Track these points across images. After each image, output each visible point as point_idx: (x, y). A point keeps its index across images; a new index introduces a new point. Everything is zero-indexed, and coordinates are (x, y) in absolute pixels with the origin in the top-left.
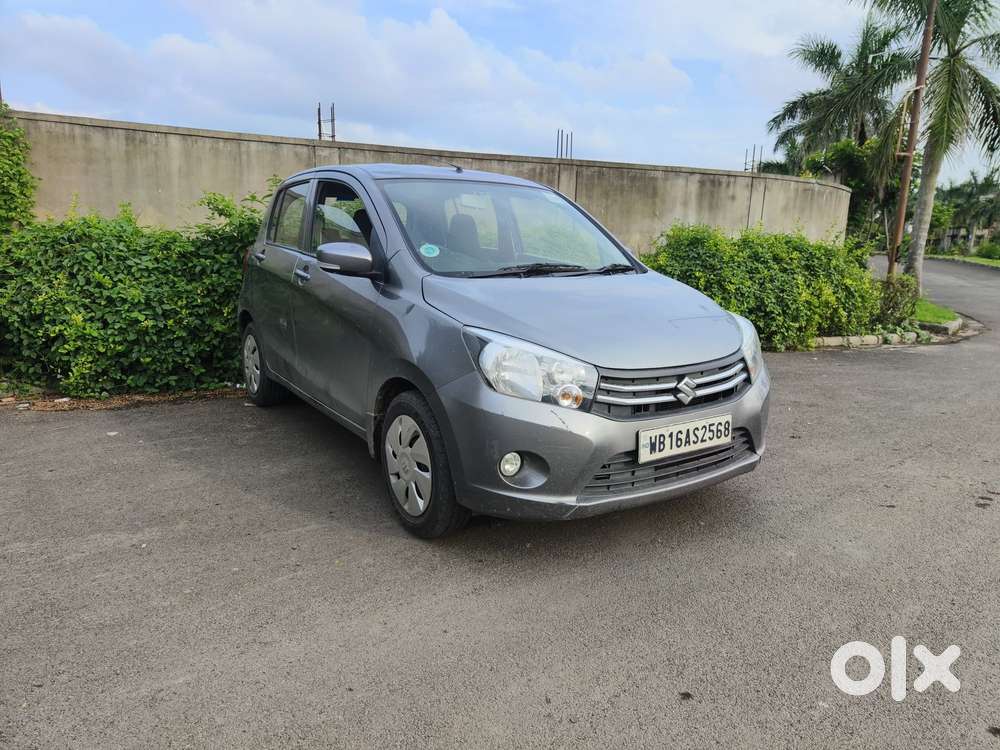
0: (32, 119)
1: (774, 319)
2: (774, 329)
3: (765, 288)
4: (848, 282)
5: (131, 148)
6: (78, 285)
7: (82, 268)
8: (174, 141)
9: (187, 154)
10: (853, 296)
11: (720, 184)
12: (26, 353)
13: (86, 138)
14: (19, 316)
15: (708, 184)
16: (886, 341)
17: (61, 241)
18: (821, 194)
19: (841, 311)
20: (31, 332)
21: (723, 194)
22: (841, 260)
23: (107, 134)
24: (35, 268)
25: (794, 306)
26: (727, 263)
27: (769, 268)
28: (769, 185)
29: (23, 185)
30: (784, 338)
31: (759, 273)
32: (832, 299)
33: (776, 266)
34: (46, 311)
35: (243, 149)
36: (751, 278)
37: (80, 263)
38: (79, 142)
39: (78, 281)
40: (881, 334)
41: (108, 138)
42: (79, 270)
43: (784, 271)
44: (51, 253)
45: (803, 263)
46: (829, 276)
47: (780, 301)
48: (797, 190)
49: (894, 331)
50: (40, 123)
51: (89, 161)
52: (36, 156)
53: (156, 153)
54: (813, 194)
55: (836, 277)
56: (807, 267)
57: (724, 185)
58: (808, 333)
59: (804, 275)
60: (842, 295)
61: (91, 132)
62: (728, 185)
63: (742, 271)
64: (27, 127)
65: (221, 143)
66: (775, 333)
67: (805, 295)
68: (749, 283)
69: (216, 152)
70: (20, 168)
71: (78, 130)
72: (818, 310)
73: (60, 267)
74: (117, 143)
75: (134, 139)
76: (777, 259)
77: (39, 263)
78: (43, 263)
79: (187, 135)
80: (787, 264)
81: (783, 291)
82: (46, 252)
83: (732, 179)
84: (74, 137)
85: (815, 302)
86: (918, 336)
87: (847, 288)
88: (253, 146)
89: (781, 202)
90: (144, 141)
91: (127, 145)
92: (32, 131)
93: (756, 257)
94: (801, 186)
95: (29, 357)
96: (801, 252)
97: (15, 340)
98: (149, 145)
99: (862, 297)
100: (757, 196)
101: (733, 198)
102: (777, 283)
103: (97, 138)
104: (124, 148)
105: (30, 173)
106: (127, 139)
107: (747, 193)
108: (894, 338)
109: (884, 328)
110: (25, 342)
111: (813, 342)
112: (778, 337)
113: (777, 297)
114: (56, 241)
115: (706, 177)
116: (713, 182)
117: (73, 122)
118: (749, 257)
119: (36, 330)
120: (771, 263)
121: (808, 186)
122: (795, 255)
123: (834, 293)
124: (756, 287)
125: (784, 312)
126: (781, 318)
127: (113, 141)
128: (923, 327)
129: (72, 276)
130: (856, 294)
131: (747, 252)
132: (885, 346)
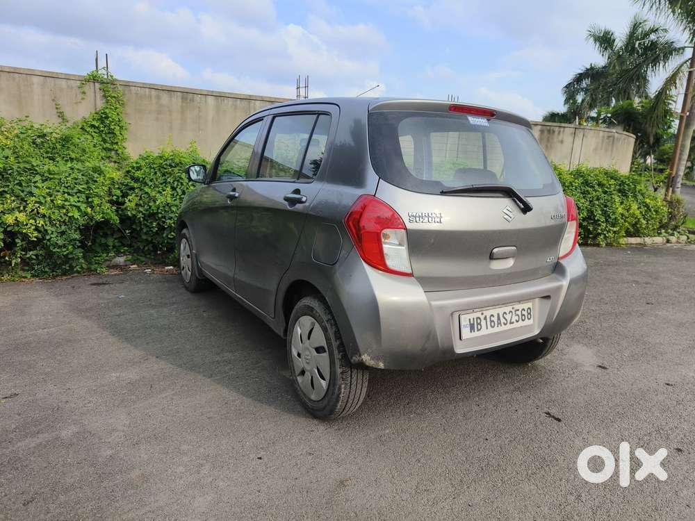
0: (127, 85)
1: (599, 225)
2: (599, 231)
3: (594, 205)
4: (648, 201)
5: (184, 104)
6: (178, 194)
7: (179, 184)
8: (211, 100)
9: (218, 109)
10: (650, 210)
11: (554, 132)
12: (144, 237)
13: (158, 97)
14: (143, 214)
15: (546, 132)
16: (668, 241)
17: (165, 166)
18: (618, 139)
19: (642, 220)
20: (148, 224)
21: (555, 140)
22: (643, 186)
23: (171, 94)
24: (150, 183)
25: (613, 217)
26: (568, 187)
27: (596, 191)
28: (586, 134)
29: (121, 128)
30: (606, 237)
31: (589, 194)
32: (637, 212)
33: (600, 190)
34: (159, 211)
35: (252, 105)
36: (584, 197)
37: (178, 181)
38: (154, 100)
39: (177, 192)
40: (664, 236)
41: (171, 97)
42: (178, 185)
43: (605, 192)
44: (159, 174)
45: (618, 187)
46: (635, 197)
47: (604, 213)
48: (603, 137)
49: (673, 235)
50: (131, 88)
51: (159, 112)
52: (130, 109)
53: (199, 108)
54: (613, 140)
55: (640, 197)
56: (620, 191)
57: (556, 133)
58: (621, 234)
59: (618, 196)
60: (643, 209)
61: (161, 93)
62: (559, 132)
63: (578, 192)
64: (124, 91)
65: (239, 101)
66: (600, 234)
67: (620, 210)
68: (583, 201)
69: (236, 107)
70: (119, 117)
71: (153, 92)
72: (628, 220)
73: (165, 182)
74: (177, 101)
75: (186, 99)
76: (600, 184)
77: (151, 181)
78: (155, 180)
79: (219, 96)
80: (607, 188)
81: (606, 206)
82: (156, 173)
83: (562, 129)
84: (151, 97)
85: (626, 214)
86: (688, 238)
87: (647, 206)
88: (258, 103)
89: (593, 146)
90: (192, 100)
91: (182, 102)
92: (126, 92)
93: (586, 183)
94: (606, 134)
95: (146, 240)
96: (615, 180)
97: (138, 229)
98: (195, 103)
99: (656, 212)
100: (578, 142)
101: (562, 142)
102: (602, 201)
103: (165, 98)
104: (180, 104)
105: (126, 120)
106: (183, 98)
107: (571, 139)
108: (673, 239)
109: (666, 232)
110: (145, 230)
111: (623, 241)
112: (602, 237)
113: (602, 210)
114: (161, 166)
115: (544, 127)
116: (549, 131)
117: (152, 87)
118: (582, 183)
119: (151, 223)
120: (597, 187)
121: (610, 134)
122: (612, 182)
123: (638, 208)
124: (588, 203)
125: (607, 220)
126: (604, 225)
127: (174, 100)
128: (690, 232)
129: (173, 189)
130: (652, 209)
131: (581, 180)
132: (668, 245)
